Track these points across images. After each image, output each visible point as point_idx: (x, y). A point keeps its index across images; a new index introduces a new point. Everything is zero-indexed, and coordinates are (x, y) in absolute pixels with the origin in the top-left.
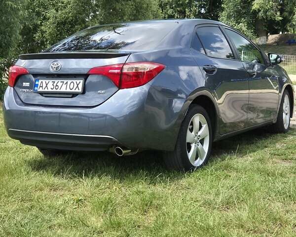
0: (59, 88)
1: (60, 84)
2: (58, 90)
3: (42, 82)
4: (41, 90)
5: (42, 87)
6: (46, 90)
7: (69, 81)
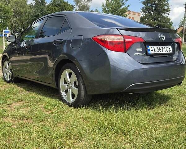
0: (162, 51)
1: (161, 48)
2: (162, 52)
3: (151, 47)
4: (152, 53)
5: (152, 51)
6: (155, 53)
7: (165, 47)
